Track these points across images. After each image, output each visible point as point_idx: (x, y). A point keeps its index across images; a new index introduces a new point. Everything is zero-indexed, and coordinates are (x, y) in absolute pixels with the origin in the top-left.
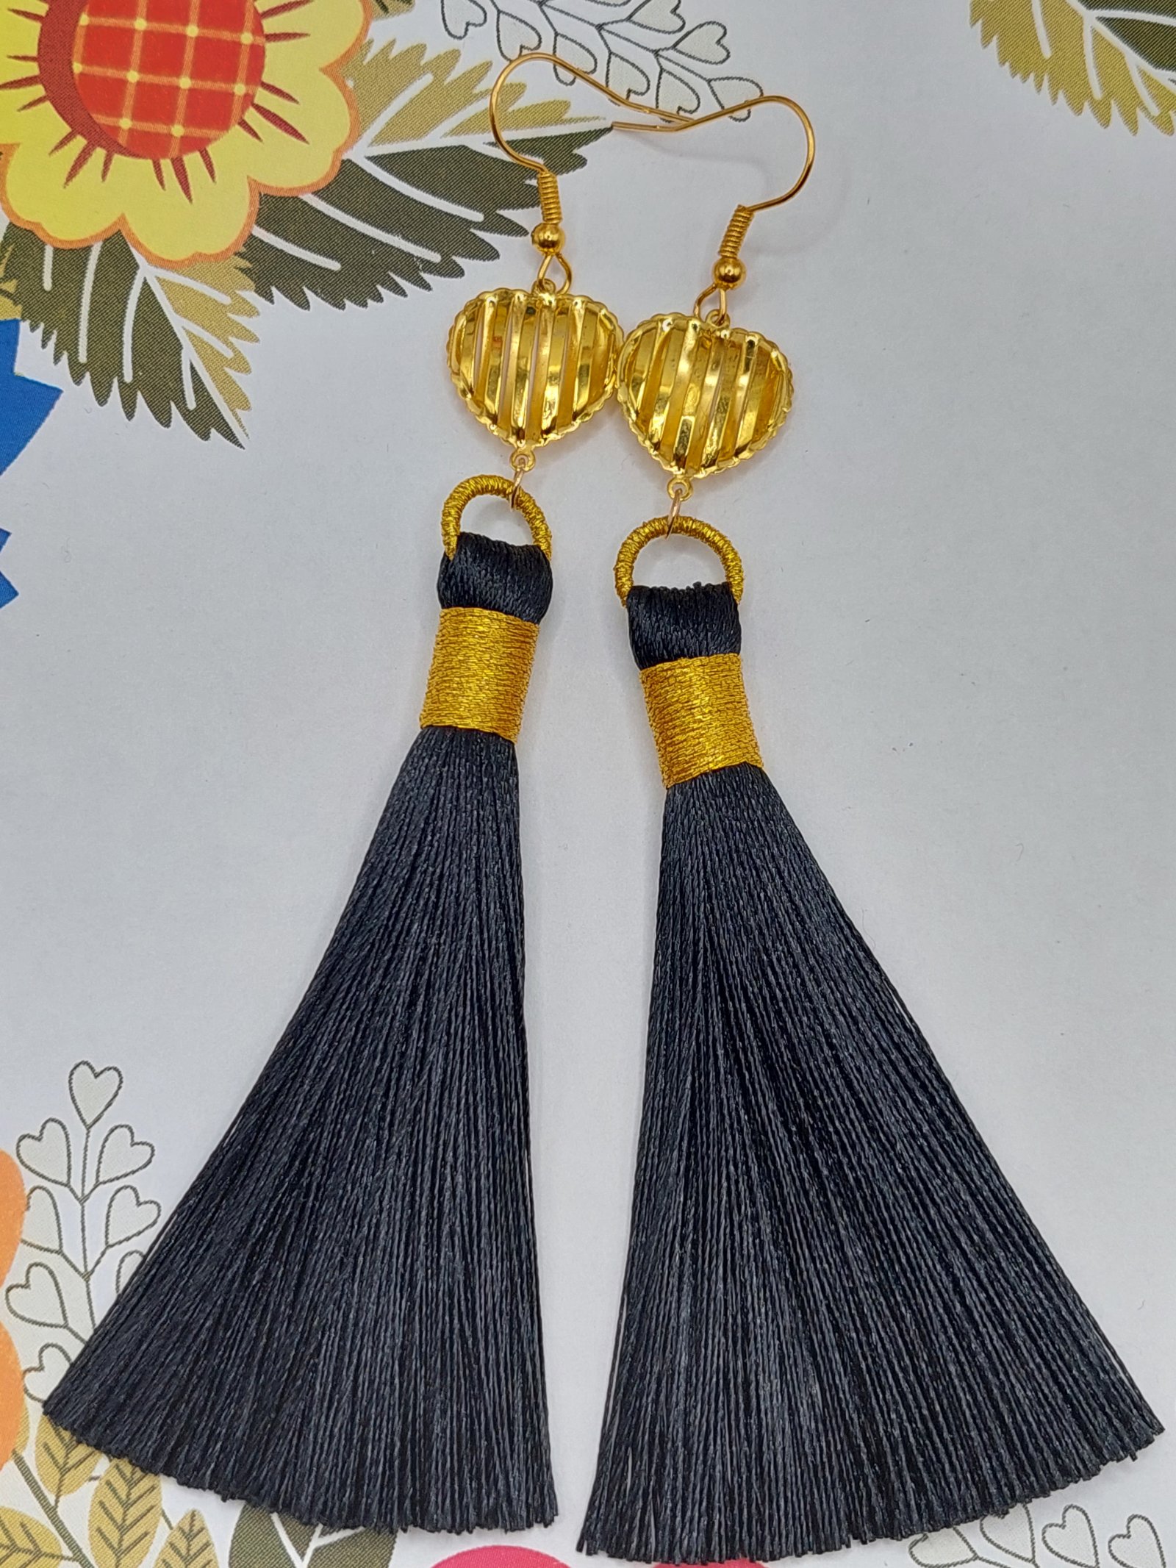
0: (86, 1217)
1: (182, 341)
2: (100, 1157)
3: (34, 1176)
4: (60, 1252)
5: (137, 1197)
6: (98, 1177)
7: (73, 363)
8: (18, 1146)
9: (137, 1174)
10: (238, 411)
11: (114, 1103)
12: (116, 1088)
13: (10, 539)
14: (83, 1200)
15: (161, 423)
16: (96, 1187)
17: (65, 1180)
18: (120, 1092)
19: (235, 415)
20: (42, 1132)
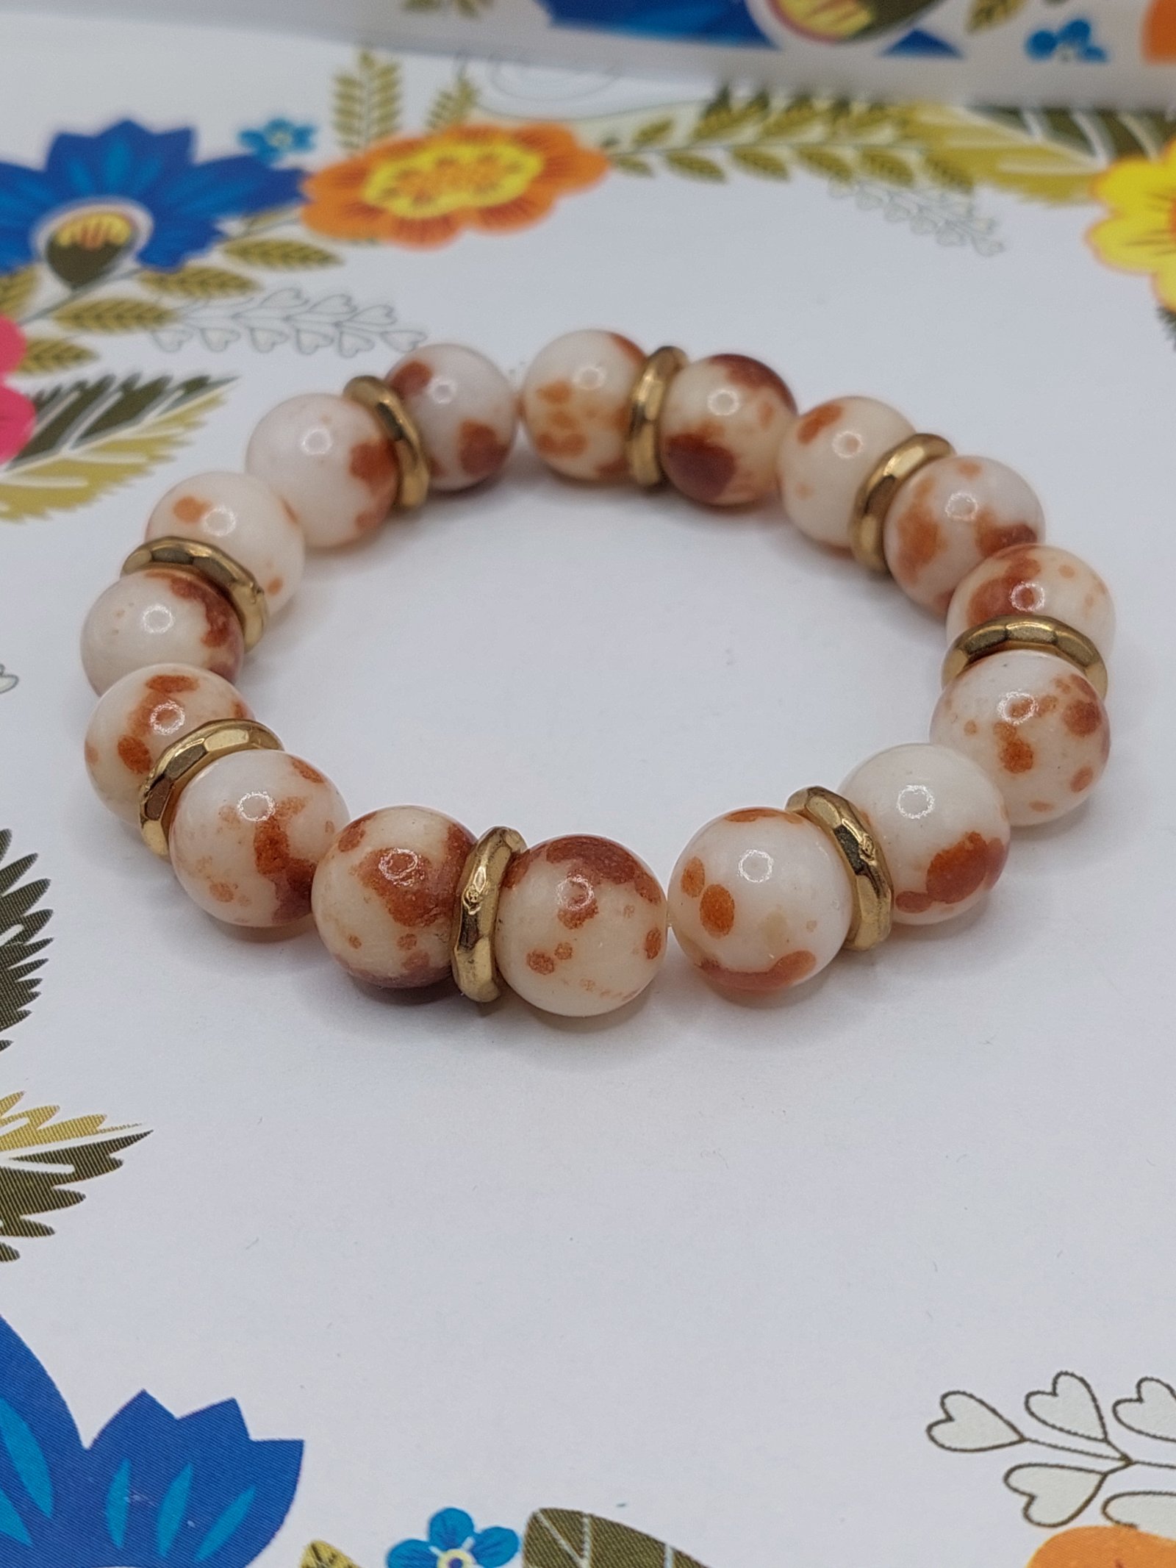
0: (1154, 1461)
2: (1069, 1432)
3: (1088, 1511)
5: (1130, 1400)
6: (1095, 1439)
9: (1097, 1396)
10: (101, 1127)
11: (993, 1405)
12: (972, 1401)
13: (151, 1393)
14: (1127, 1461)
15: (78, 1203)
16: (1109, 1443)
17: (1096, 1477)
18: (979, 1396)
19: (104, 1131)
20: (1023, 1493)
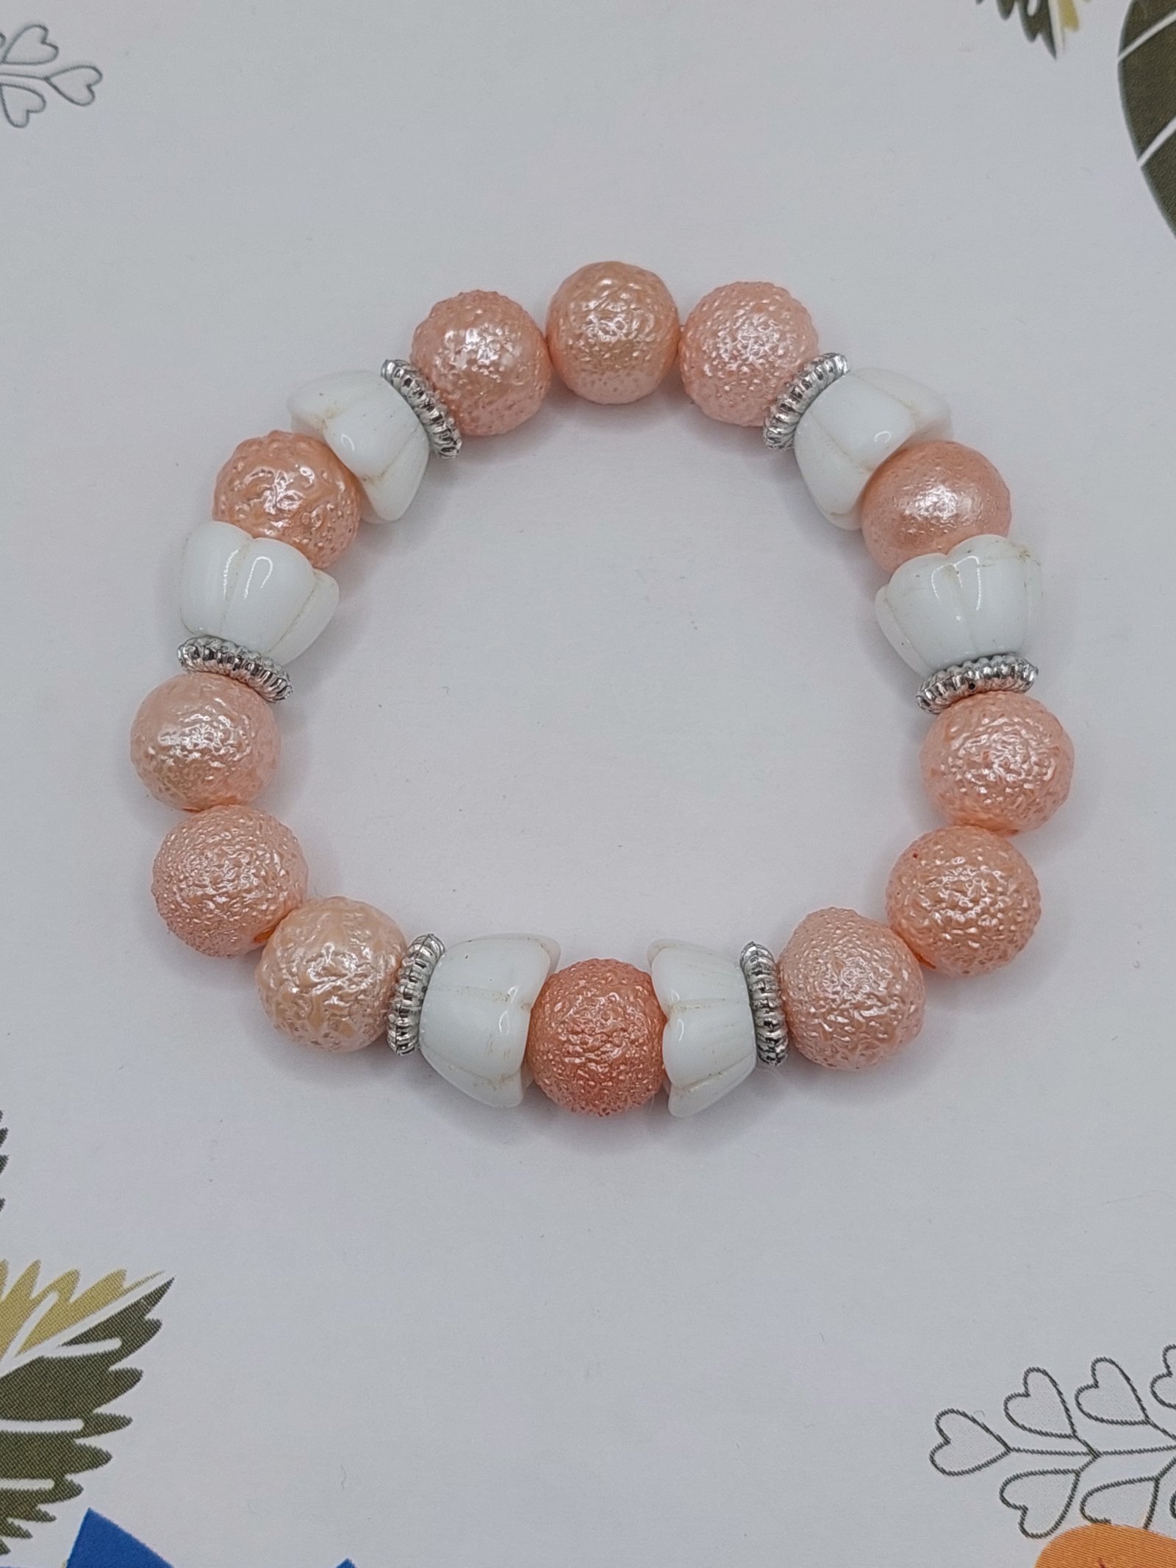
0: (1114, 1449)
1: (35, 1357)
2: (1042, 1434)
3: (1069, 1516)
4: (1157, 1480)
5: (1088, 1387)
6: (1066, 1436)
7: (51, 1497)
8: (1033, 1536)
9: (1061, 1389)
10: (126, 1285)
12: (963, 1419)
14: (1095, 1455)
15: (139, 1379)
16: (1077, 1438)
17: (1072, 1477)
18: (965, 1412)
19: (130, 1290)
20: (1015, 1507)
